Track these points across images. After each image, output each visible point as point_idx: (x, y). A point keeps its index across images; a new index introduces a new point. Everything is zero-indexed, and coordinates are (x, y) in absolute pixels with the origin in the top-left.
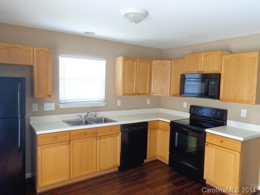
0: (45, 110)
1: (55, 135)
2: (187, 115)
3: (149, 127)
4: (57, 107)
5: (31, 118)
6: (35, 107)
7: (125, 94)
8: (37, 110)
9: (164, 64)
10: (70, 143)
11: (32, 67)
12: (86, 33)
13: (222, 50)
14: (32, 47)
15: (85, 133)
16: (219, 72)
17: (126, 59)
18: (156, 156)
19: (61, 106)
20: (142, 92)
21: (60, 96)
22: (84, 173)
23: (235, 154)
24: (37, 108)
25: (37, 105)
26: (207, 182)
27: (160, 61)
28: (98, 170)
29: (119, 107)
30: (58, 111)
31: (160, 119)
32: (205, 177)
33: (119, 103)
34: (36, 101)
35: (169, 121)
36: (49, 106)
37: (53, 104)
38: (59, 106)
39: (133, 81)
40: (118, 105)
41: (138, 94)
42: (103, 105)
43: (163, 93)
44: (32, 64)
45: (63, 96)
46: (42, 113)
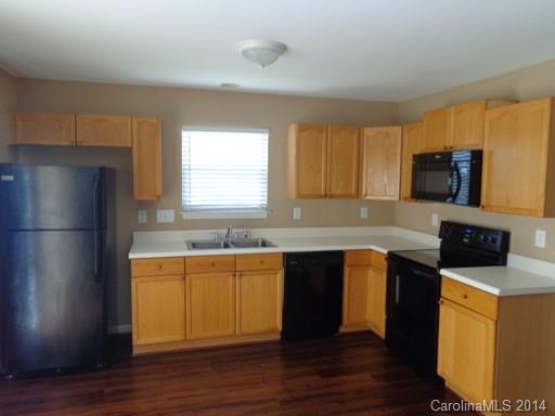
0: (159, 220)
1: (160, 263)
2: (436, 242)
3: (348, 261)
4: (178, 217)
5: (135, 233)
6: (143, 217)
7: (300, 196)
8: (145, 221)
9: (387, 134)
10: (184, 279)
11: (129, 150)
12: (224, 85)
13: (487, 100)
14: (129, 119)
15: (212, 263)
16: (480, 148)
17: (302, 128)
18: (366, 322)
19: (186, 216)
20: (339, 192)
21: (183, 199)
22: (210, 334)
23: (487, 325)
24: (145, 216)
25: (145, 212)
26: (446, 384)
27: (379, 129)
28: (237, 332)
29: (297, 220)
30: (181, 224)
31: (373, 247)
32: (440, 371)
33: (297, 213)
34: (142, 205)
35: (385, 252)
36: (165, 215)
37: (172, 212)
38: (181, 216)
39: (320, 171)
40: (295, 217)
41: (332, 196)
42: (264, 216)
43: (386, 195)
44: (130, 145)
45: (188, 199)
46: (153, 225)
